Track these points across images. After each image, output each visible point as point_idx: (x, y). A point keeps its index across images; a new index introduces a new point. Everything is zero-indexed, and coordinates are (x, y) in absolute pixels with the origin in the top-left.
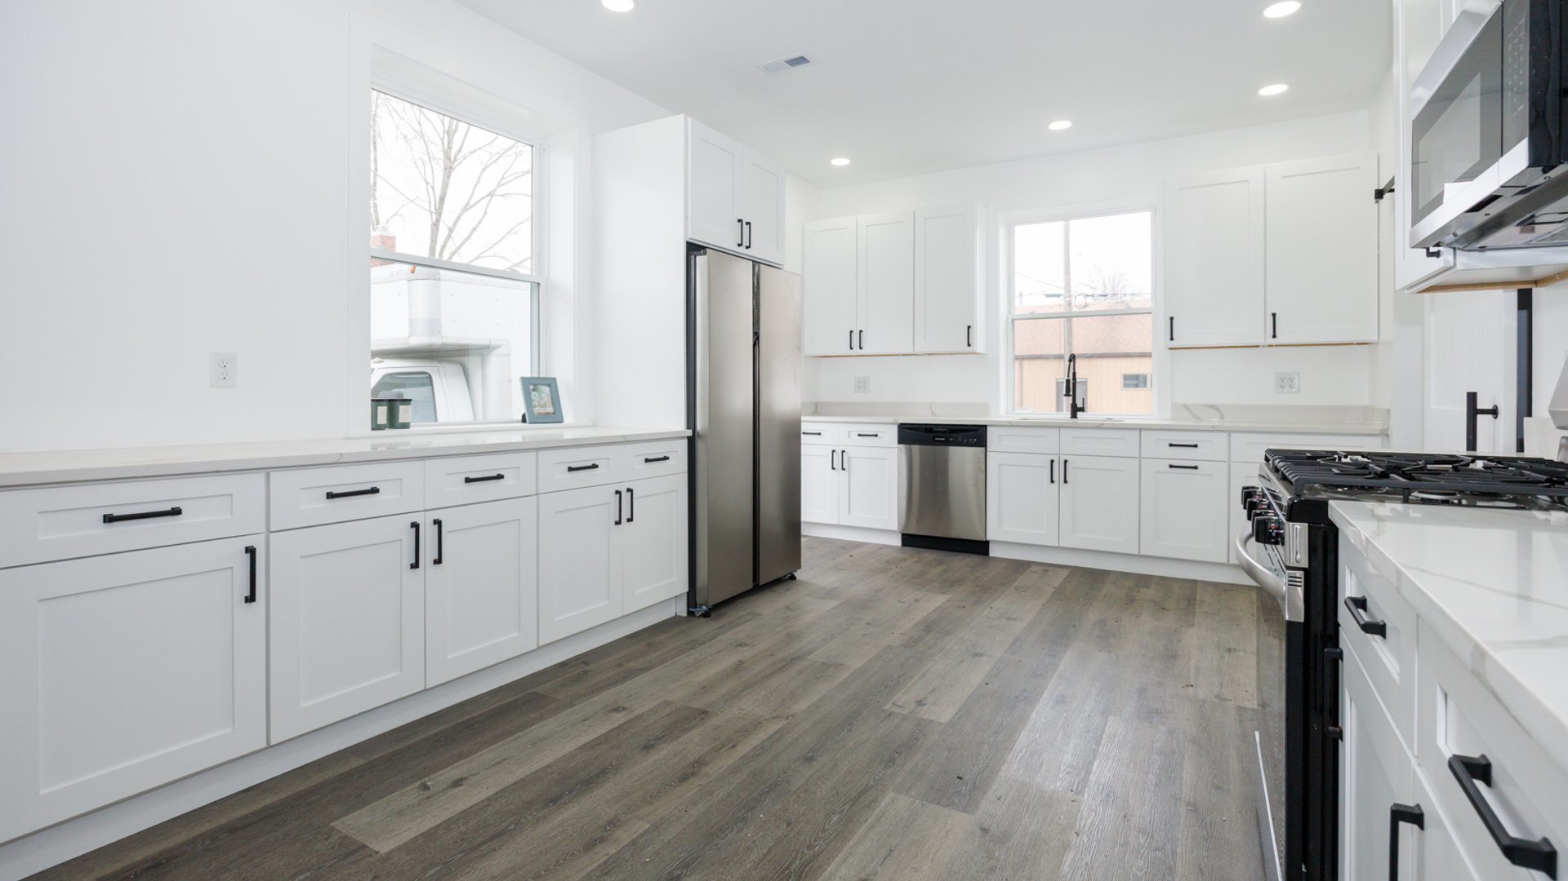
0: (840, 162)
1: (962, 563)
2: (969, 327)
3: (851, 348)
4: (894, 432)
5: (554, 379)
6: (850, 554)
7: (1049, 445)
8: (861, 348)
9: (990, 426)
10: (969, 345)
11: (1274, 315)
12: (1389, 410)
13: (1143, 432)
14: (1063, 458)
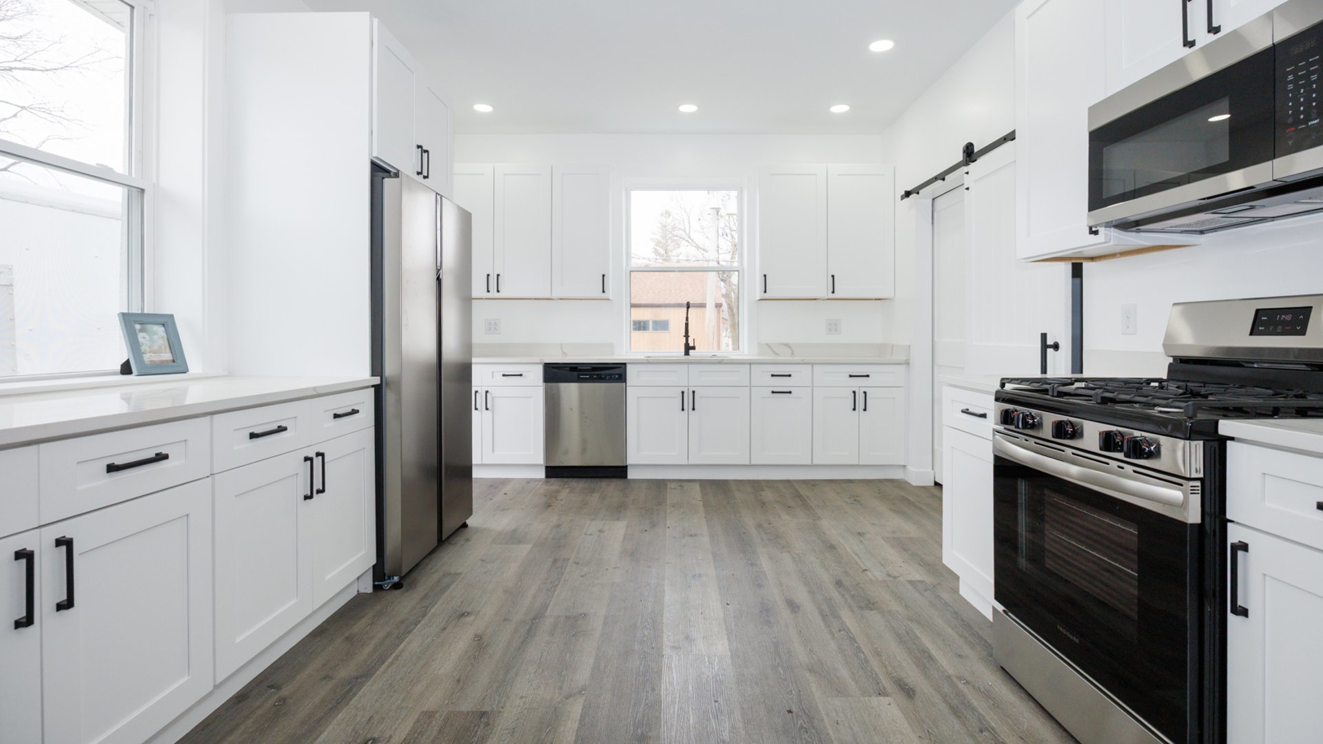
0: (483, 108)
1: (610, 488)
2: (604, 276)
3: (488, 291)
4: (539, 372)
5: (172, 316)
6: (503, 492)
7: (682, 378)
8: (498, 291)
9: (629, 363)
10: (604, 292)
11: (833, 276)
12: (909, 346)
13: (752, 366)
14: (691, 389)
